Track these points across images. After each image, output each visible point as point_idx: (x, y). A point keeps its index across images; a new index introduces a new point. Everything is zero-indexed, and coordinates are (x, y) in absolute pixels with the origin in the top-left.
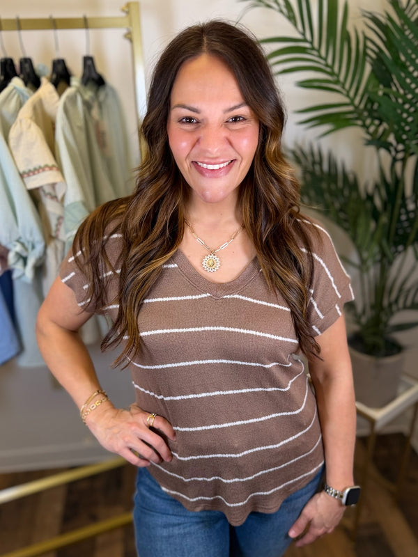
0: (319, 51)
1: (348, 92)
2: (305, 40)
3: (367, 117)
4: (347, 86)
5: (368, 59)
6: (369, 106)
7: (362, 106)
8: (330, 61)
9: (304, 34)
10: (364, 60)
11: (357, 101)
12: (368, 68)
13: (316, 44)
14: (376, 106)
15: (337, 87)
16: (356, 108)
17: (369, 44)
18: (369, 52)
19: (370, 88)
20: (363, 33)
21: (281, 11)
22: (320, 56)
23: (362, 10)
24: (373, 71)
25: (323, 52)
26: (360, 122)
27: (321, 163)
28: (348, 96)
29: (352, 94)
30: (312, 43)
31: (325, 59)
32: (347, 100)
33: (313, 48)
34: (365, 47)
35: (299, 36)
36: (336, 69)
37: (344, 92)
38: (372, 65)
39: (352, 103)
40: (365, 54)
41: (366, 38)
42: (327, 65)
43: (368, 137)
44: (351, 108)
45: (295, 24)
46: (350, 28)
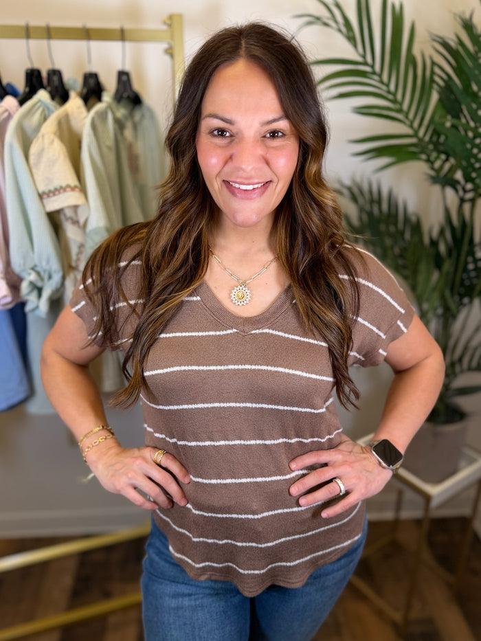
0: (380, 75)
1: (412, 122)
2: (365, 64)
3: (432, 151)
4: (411, 116)
5: (435, 86)
6: (435, 139)
7: (427, 138)
8: (392, 87)
9: (364, 57)
10: (431, 88)
11: (421, 133)
12: (435, 97)
13: (377, 68)
14: (442, 139)
15: (400, 116)
16: (421, 140)
17: (437, 70)
18: (437, 79)
19: (436, 119)
20: (431, 58)
21: (340, 30)
22: (382, 82)
23: (431, 34)
24: (440, 100)
25: (385, 77)
26: (424, 157)
27: (379, 202)
28: (411, 126)
29: (416, 125)
30: (373, 66)
31: (388, 85)
32: (410, 131)
33: (374, 73)
34: (433, 73)
35: (359, 59)
36: (399, 96)
37: (408, 122)
38: (440, 93)
39: (416, 135)
40: (432, 81)
41: (433, 63)
42: (389, 92)
43: (433, 173)
44: (414, 140)
45: (355, 46)
46: (416, 51)
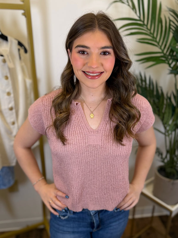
0: (147, 26)
1: (161, 47)
2: (140, 20)
3: (170, 59)
4: (160, 44)
5: (171, 30)
6: (171, 54)
7: (168, 53)
8: (152, 31)
9: (140, 17)
10: (169, 31)
11: (165, 52)
12: (171, 35)
13: (146, 22)
14: (175, 53)
15: (156, 44)
16: (165, 54)
17: (172, 23)
18: (172, 27)
19: (172, 44)
20: (169, 18)
21: (129, 5)
22: (147, 28)
23: (168, 8)
24: (174, 37)
25: (149, 26)
26: (167, 62)
27: (145, 81)
28: (161, 48)
29: (163, 47)
30: (143, 22)
31: (150, 30)
32: (160, 51)
33: (144, 25)
34: (170, 25)
35: (138, 18)
36: (155, 35)
37: (159, 47)
38: (173, 34)
39: (163, 52)
40: (170, 28)
41: (170, 21)
42: (151, 33)
43: (170, 69)
44: (162, 54)
45: (136, 13)
46: (162, 17)
